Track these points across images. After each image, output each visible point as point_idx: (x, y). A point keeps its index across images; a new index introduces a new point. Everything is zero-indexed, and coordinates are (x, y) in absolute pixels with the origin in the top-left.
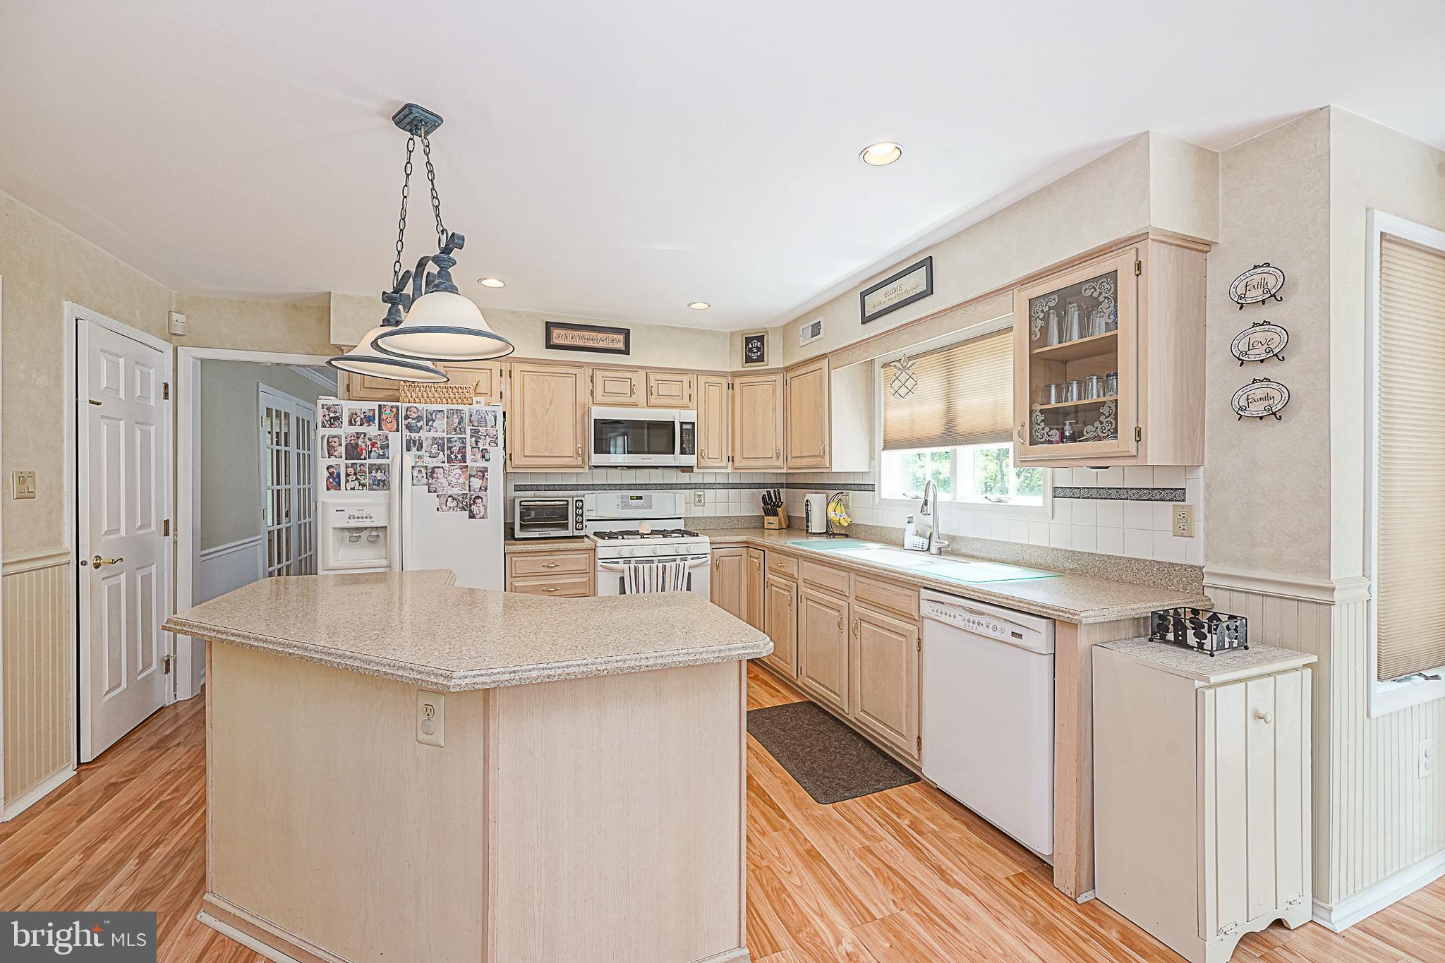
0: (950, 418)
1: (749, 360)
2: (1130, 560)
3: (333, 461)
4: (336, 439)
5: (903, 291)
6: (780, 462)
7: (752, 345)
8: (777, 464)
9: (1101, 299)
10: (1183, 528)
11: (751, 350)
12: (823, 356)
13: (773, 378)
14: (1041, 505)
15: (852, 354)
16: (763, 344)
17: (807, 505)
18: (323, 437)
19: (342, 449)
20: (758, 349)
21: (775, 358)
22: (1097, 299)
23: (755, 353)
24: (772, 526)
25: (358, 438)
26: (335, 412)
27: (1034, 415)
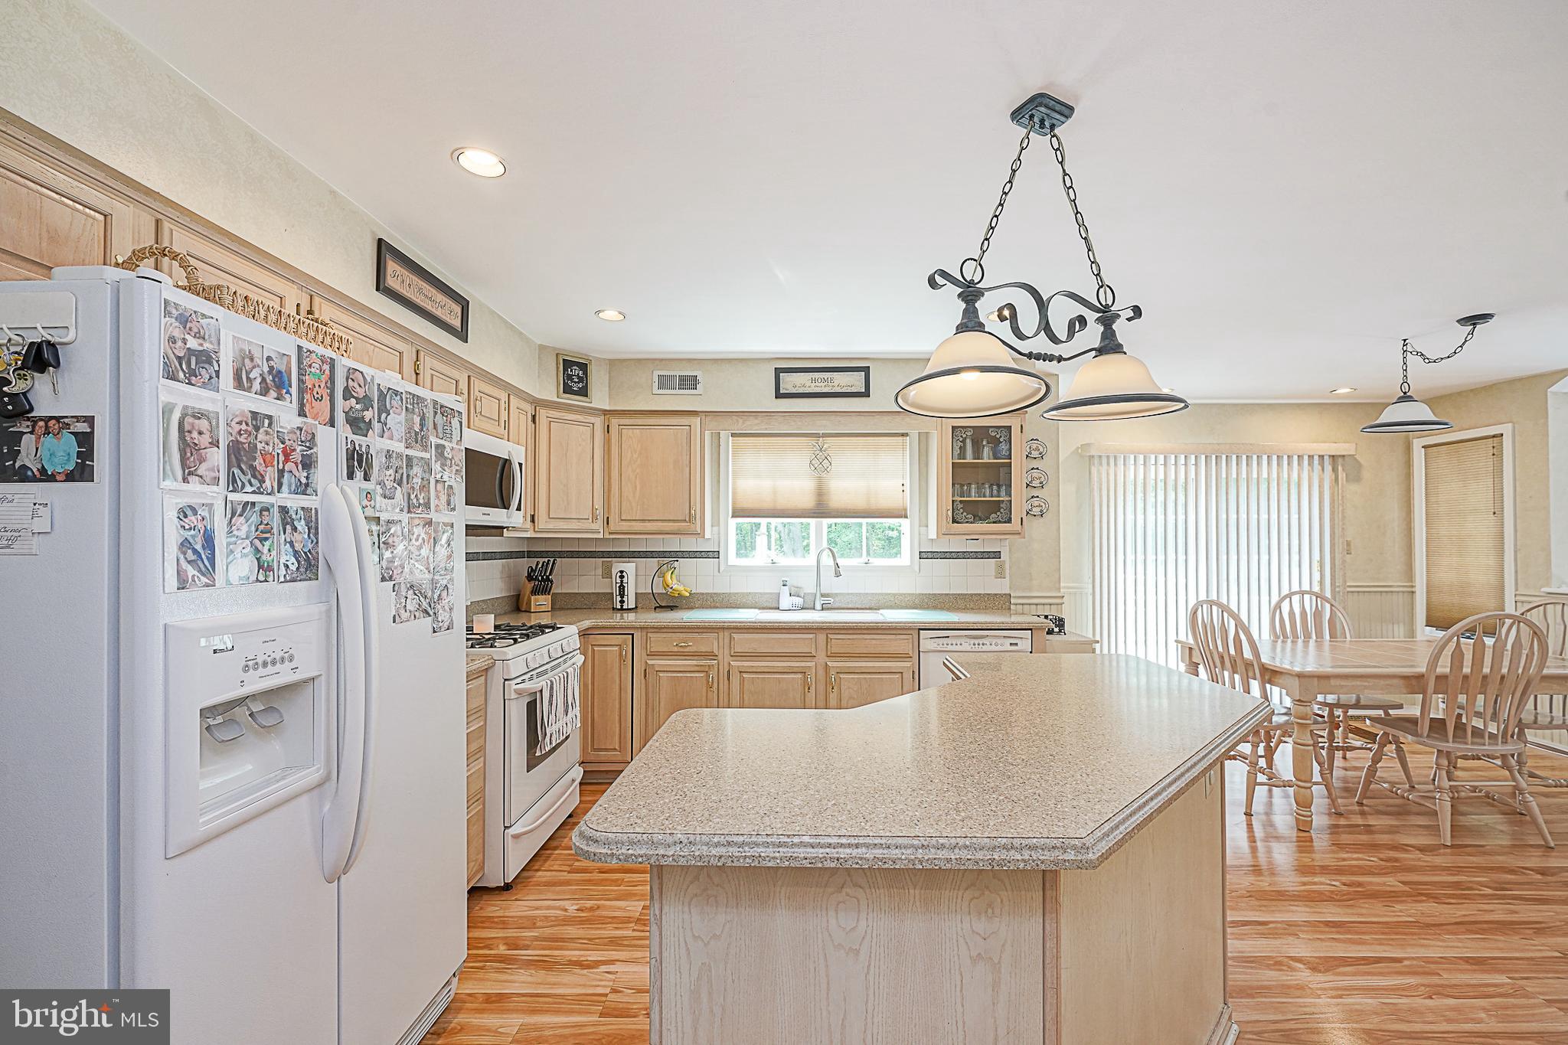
0: (821, 493)
1: (567, 390)
2: (972, 595)
3: (195, 491)
4: (203, 424)
5: (836, 384)
6: (598, 525)
7: (571, 371)
8: (594, 526)
9: (1001, 440)
10: (1000, 573)
11: (570, 377)
12: (694, 413)
13: (592, 419)
14: (909, 564)
15: (743, 423)
16: (585, 373)
17: (622, 577)
18: (167, 410)
19: (218, 458)
20: (581, 380)
21: (600, 397)
22: (999, 439)
23: (575, 382)
24: (543, 608)
25: (257, 429)
26: (198, 336)
27: (955, 504)
